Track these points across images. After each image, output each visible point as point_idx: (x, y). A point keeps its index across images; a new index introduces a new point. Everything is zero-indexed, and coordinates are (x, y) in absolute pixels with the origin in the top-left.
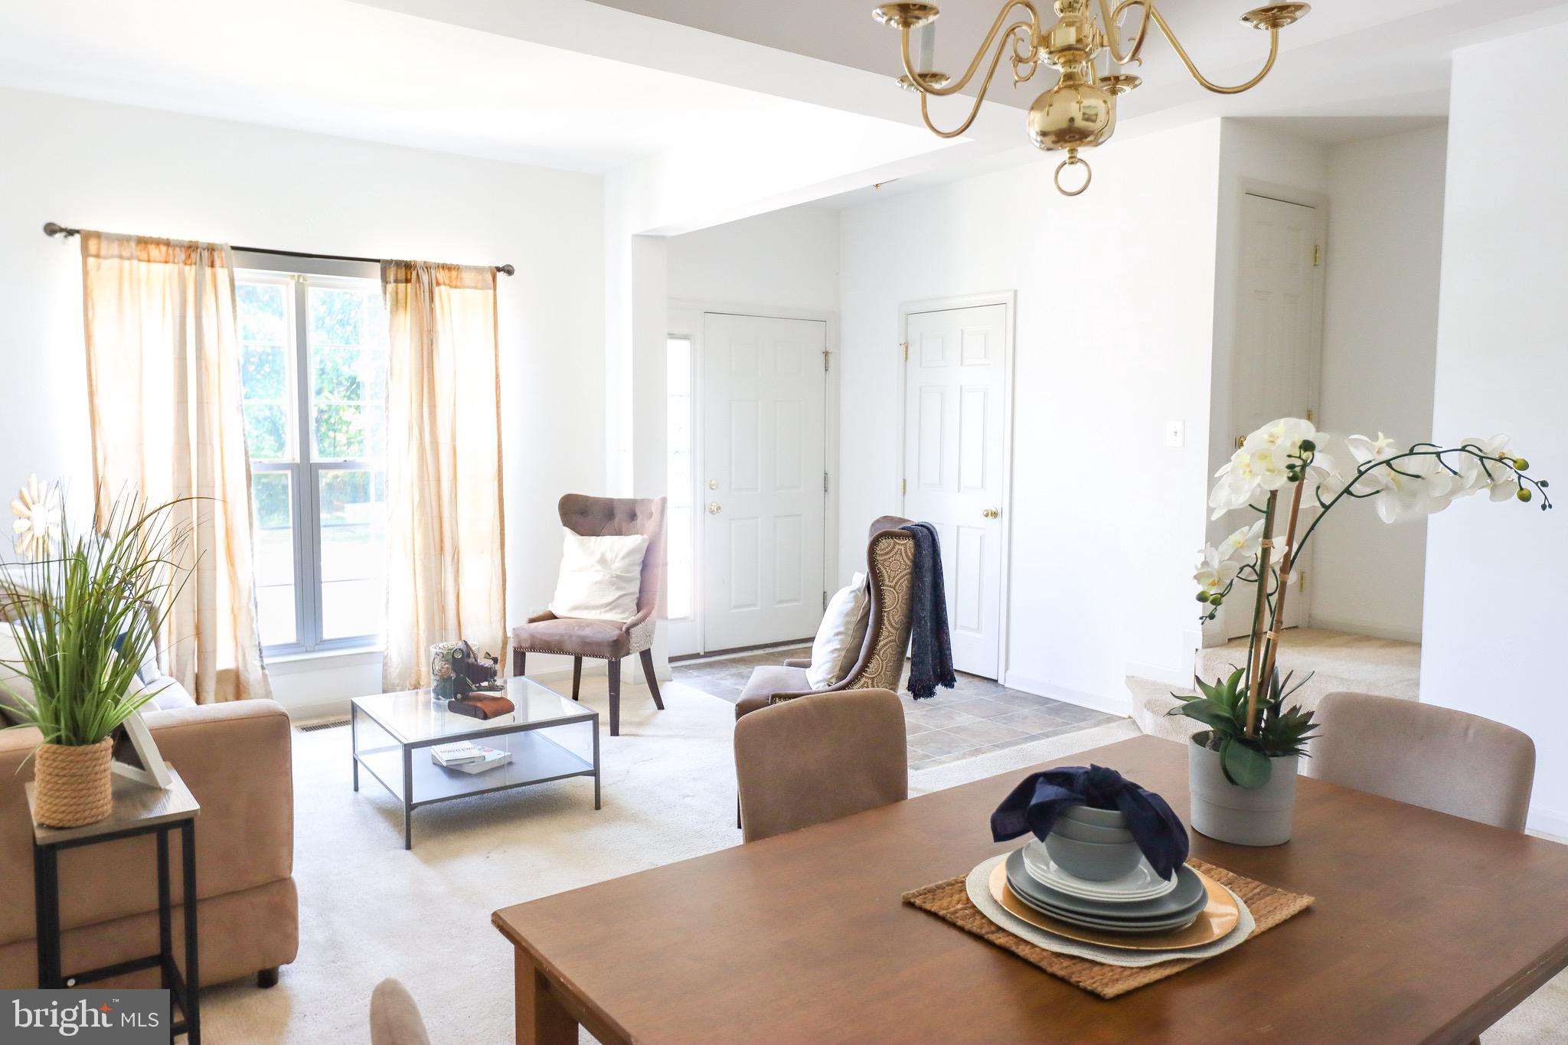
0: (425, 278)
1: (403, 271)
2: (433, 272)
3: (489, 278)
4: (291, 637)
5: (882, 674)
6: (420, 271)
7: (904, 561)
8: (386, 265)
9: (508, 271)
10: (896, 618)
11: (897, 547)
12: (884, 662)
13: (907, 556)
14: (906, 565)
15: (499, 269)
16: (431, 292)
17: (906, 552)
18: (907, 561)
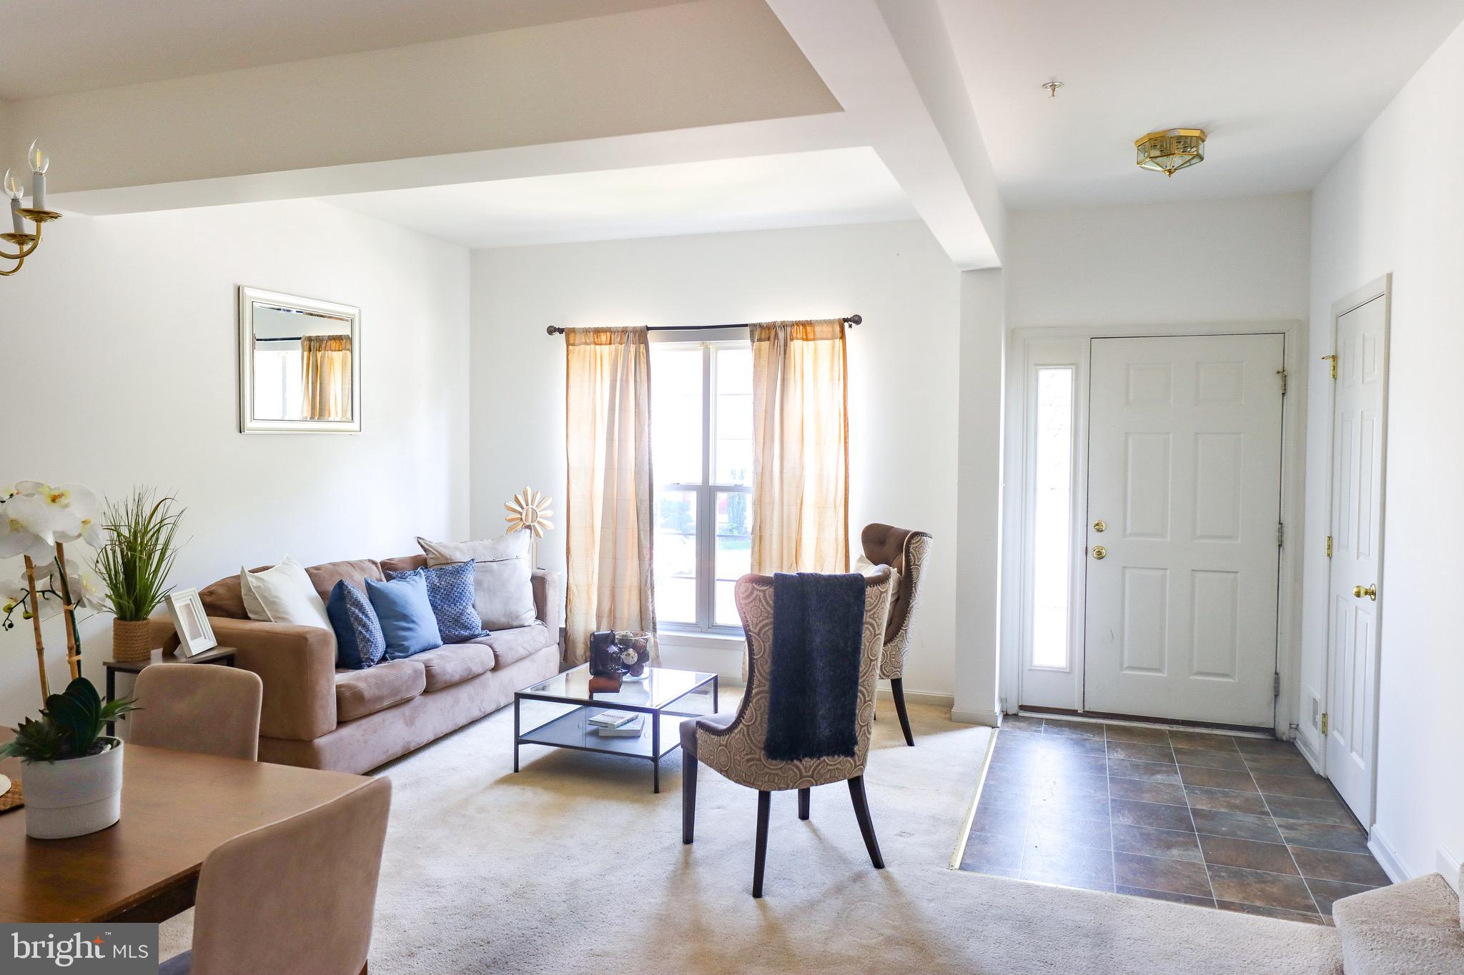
0: (781, 335)
1: (765, 333)
2: (789, 329)
3: (838, 329)
4: (692, 618)
5: (758, 723)
6: (779, 330)
7: (765, 609)
8: (754, 328)
9: (857, 320)
10: (765, 667)
11: (755, 593)
12: (759, 712)
13: (767, 603)
14: (768, 612)
15: (846, 320)
16: (786, 345)
17: (765, 599)
18: (769, 609)
